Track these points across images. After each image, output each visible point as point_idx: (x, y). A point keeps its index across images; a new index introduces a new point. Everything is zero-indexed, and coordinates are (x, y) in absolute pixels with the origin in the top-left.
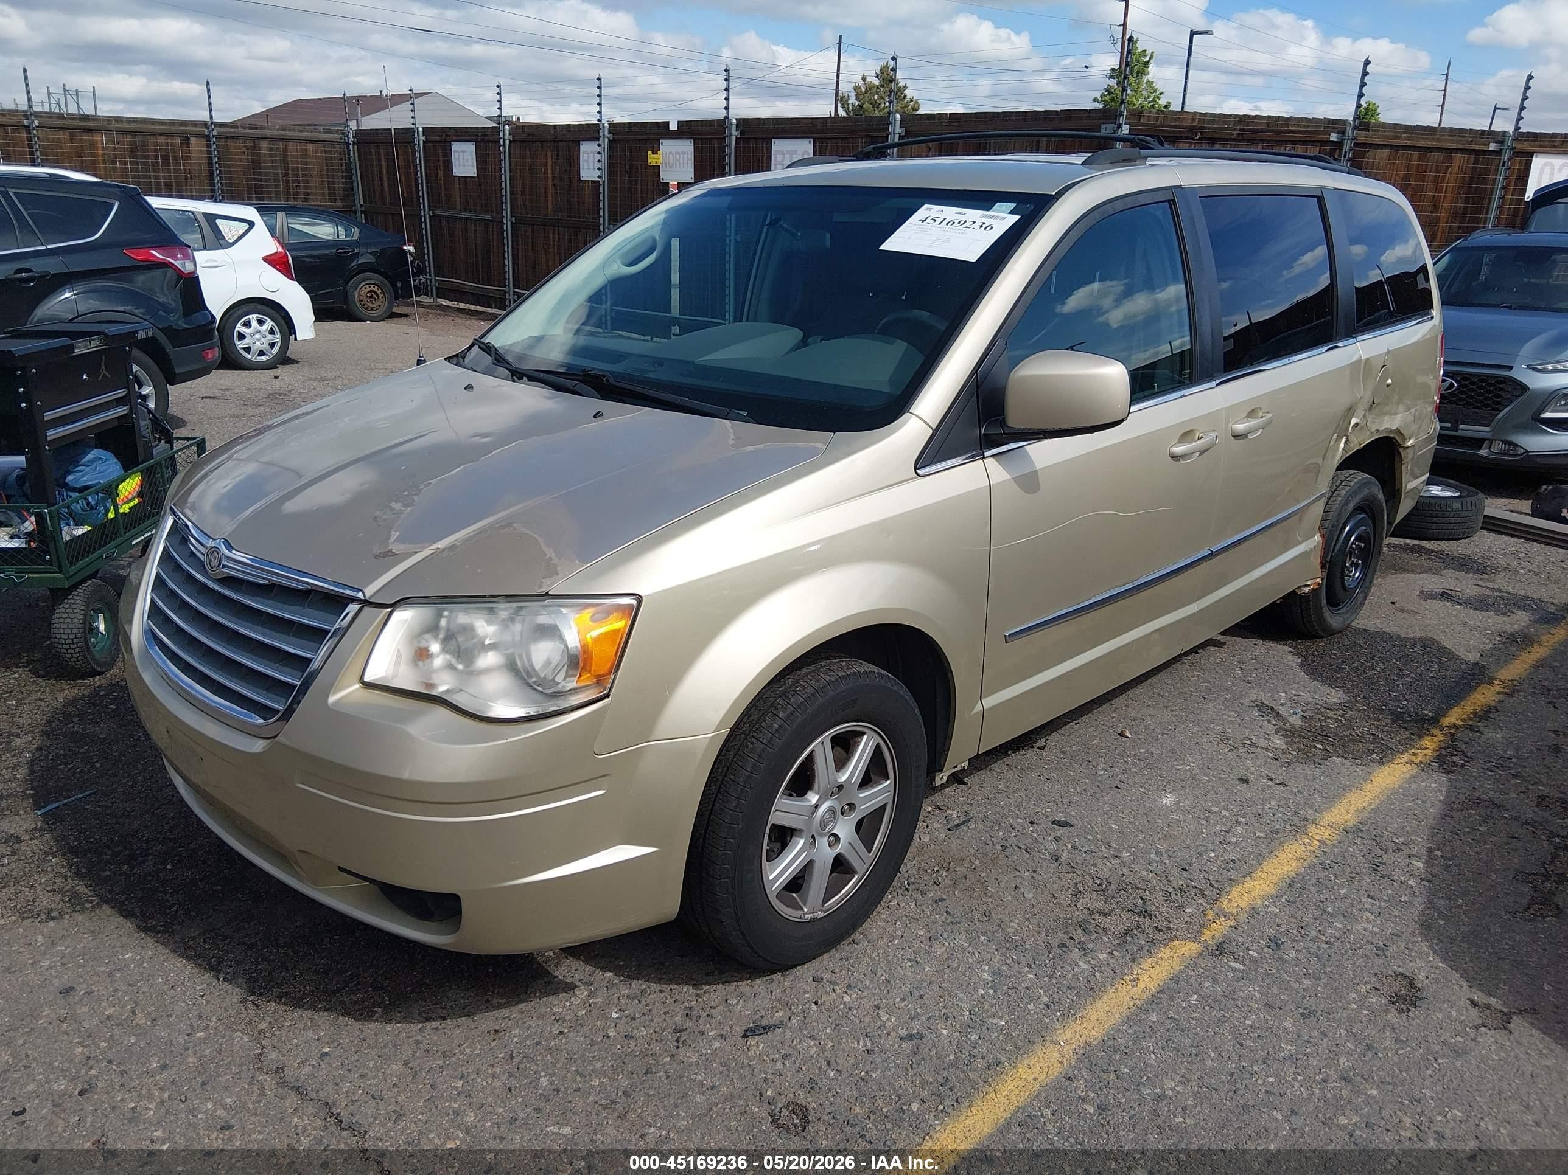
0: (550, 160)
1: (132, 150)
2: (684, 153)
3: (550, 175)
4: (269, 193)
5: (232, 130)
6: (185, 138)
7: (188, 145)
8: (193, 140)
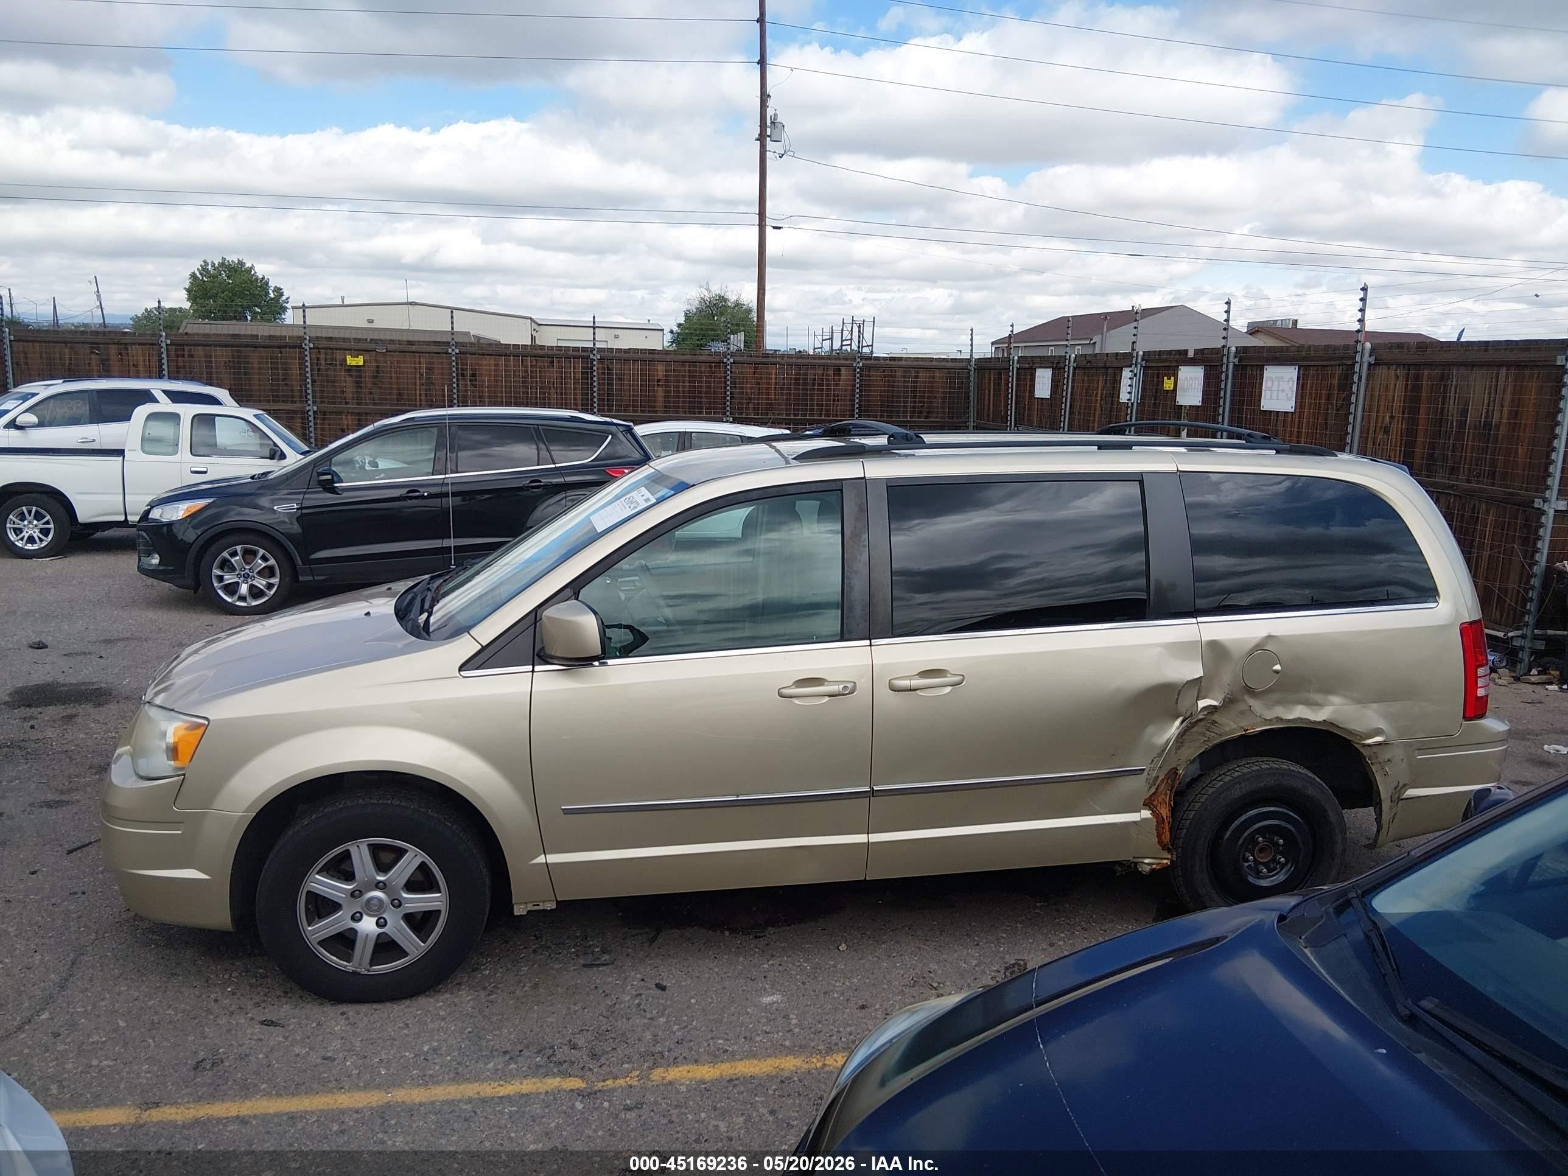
0: (1100, 385)
1: (796, 379)
2: (1195, 378)
3: (1099, 398)
4: (898, 412)
5: (875, 362)
6: (838, 369)
7: (839, 375)
8: (843, 371)
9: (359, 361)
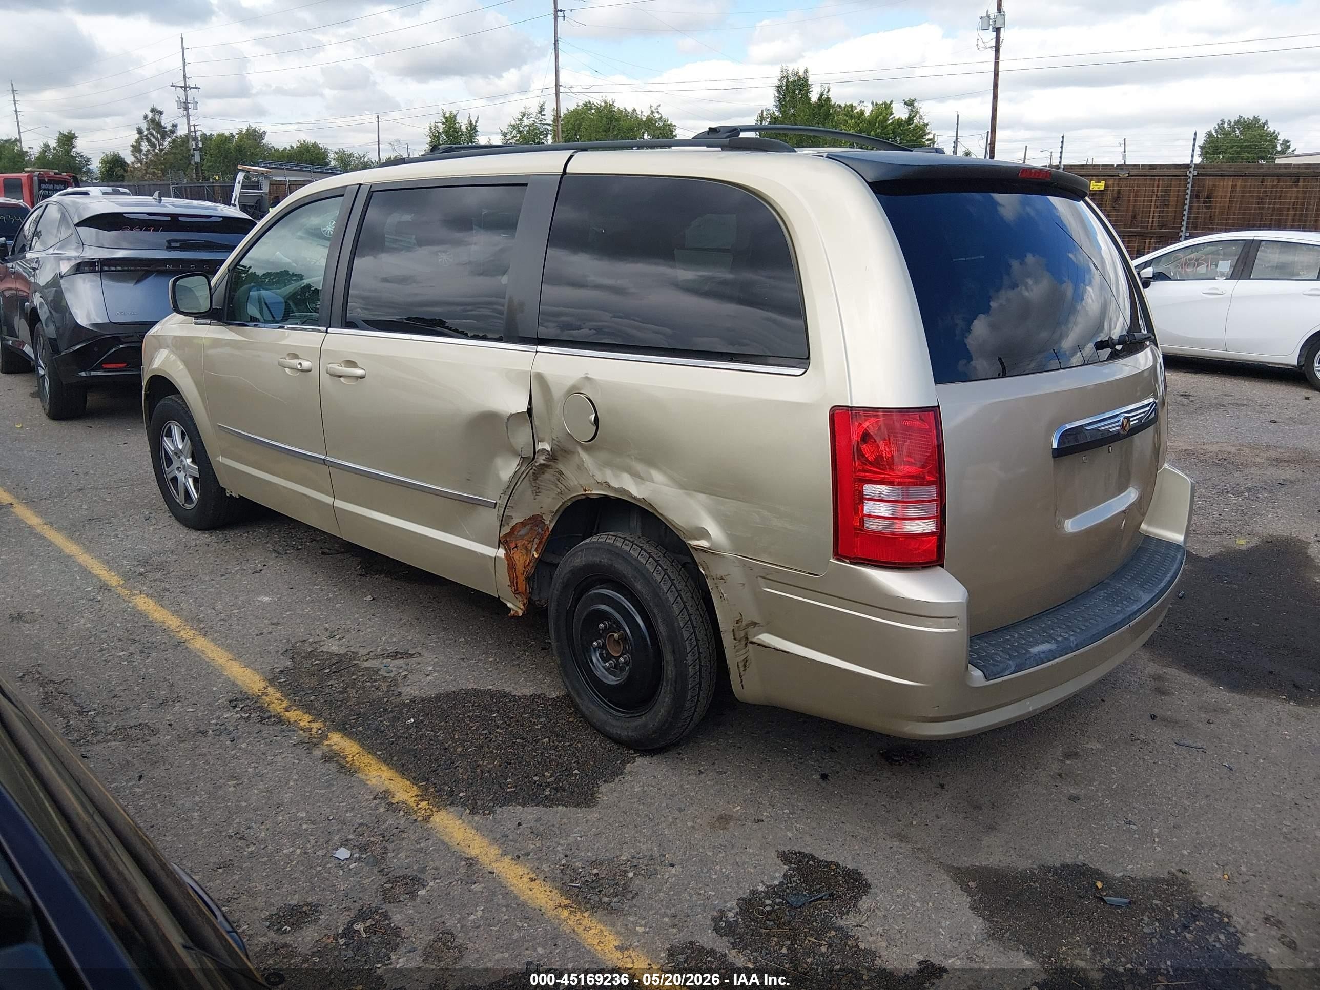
9: (1101, 186)
